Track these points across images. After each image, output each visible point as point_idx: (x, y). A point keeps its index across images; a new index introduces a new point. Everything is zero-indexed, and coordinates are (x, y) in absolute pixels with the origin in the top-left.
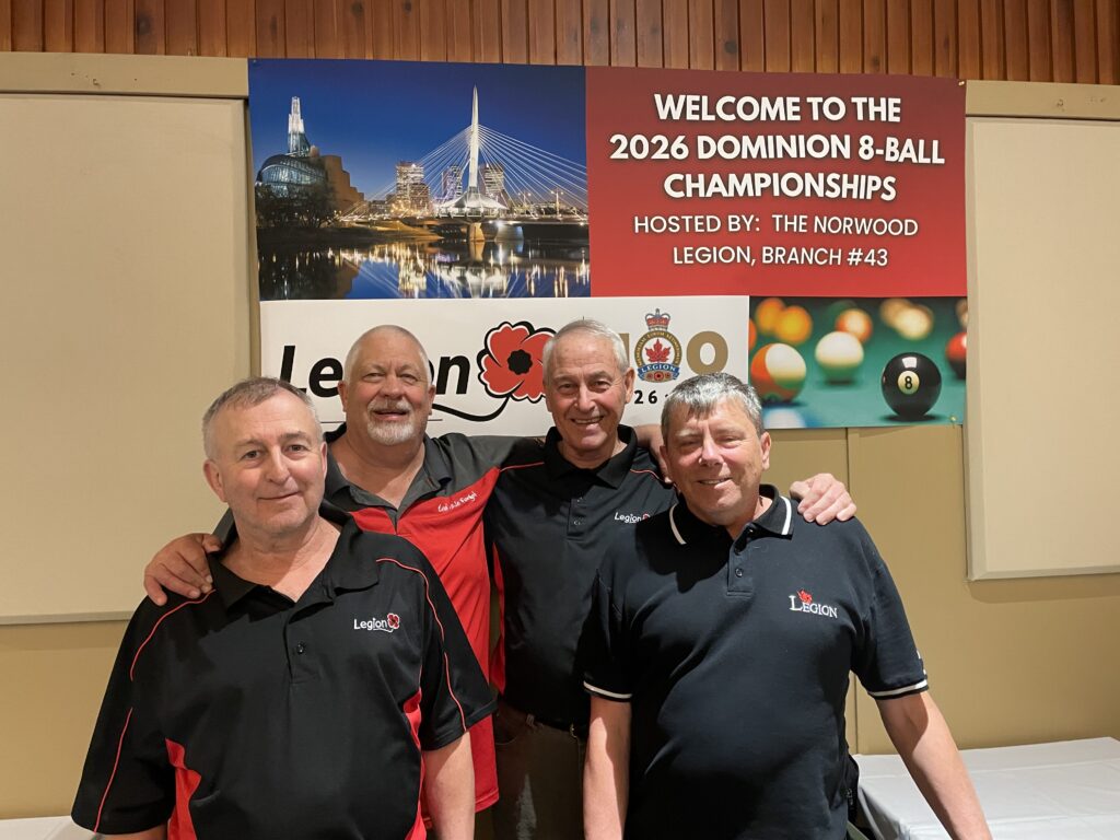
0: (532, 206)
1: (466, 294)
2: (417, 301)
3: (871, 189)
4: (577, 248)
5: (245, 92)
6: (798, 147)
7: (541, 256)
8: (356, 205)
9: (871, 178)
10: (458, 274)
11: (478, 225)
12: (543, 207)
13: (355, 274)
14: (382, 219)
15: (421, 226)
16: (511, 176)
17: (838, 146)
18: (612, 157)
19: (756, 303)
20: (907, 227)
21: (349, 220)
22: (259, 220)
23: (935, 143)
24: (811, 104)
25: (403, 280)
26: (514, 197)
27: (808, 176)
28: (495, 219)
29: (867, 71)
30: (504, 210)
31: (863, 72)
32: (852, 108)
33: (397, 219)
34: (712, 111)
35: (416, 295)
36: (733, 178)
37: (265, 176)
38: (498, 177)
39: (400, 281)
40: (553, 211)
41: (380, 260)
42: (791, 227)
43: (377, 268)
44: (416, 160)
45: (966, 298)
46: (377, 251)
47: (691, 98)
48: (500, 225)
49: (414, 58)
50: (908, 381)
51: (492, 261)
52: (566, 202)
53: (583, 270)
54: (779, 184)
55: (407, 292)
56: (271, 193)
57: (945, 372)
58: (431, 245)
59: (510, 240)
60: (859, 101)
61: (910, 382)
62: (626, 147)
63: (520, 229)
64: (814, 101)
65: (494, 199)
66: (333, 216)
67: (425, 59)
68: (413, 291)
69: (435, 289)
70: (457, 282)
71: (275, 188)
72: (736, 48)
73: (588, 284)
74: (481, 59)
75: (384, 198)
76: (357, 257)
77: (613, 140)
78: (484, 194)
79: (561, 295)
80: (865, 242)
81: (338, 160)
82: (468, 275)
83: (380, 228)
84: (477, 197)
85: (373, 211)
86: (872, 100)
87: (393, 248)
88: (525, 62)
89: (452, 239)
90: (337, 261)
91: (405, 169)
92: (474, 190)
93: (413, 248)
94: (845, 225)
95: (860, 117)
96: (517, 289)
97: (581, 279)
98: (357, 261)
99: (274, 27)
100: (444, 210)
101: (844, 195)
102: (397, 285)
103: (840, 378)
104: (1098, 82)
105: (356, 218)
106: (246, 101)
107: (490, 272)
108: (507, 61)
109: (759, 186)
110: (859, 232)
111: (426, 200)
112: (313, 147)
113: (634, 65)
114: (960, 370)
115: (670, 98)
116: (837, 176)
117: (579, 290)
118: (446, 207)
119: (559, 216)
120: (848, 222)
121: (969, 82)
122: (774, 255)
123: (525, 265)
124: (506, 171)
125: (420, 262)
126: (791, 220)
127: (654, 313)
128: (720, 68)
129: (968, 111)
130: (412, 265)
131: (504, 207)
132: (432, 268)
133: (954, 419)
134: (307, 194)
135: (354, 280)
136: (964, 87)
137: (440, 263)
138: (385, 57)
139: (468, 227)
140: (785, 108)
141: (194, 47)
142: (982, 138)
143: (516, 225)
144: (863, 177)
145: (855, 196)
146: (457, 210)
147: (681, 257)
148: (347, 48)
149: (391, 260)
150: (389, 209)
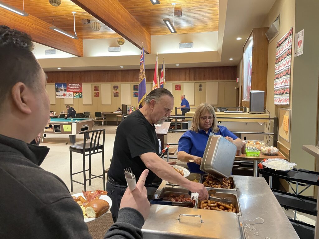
23: (81, 86)
42: (75, 89)
47: (71, 84)
59: (64, 90)
61: (80, 96)
76: (59, 91)
103: (77, 96)
110: (78, 89)
118: (61, 89)
128: (73, 82)
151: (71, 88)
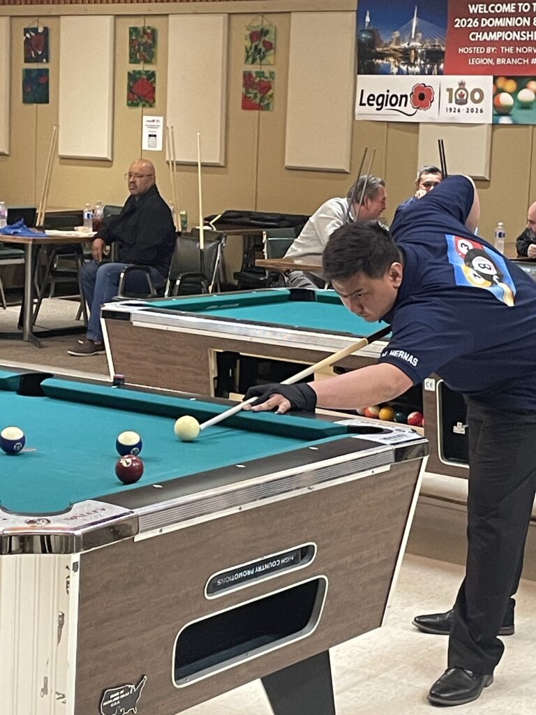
0: (429, 44)
1: (408, 74)
2: (395, 76)
4: (441, 58)
5: (357, 9)
6: (512, 22)
7: (430, 61)
8: (381, 45)
10: (406, 67)
12: (432, 44)
13: (380, 67)
14: (387, 49)
15: (398, 51)
16: (424, 34)
17: (525, 21)
18: (455, 27)
19: (495, 79)
21: (379, 49)
22: (358, 49)
24: (519, 6)
26: (424, 41)
27: (515, 33)
28: (418, 49)
30: (421, 46)
32: (532, 7)
33: (391, 49)
34: (487, 9)
36: (491, 34)
37: (360, 36)
38: (420, 35)
39: (391, 69)
40: (434, 46)
41: (386, 63)
42: (507, 51)
43: (385, 65)
44: (398, 30)
46: (385, 60)
47: (481, 5)
48: (419, 51)
51: (416, 63)
52: (439, 43)
53: (442, 66)
54: (504, 35)
59: (422, 56)
62: (460, 23)
63: (425, 53)
65: (418, 42)
66: (375, 48)
68: (394, 73)
69: (400, 72)
70: (406, 70)
71: (362, 40)
73: (442, 71)
75: (388, 43)
76: (380, 61)
77: (456, 21)
78: (416, 41)
79: (435, 74)
81: (378, 30)
82: (409, 68)
83: (386, 52)
84: (413, 42)
85: (385, 47)
87: (390, 59)
89: (405, 56)
90: (375, 63)
91: (394, 33)
93: (395, 59)
96: (422, 73)
97: (441, 69)
98: (380, 63)
103: (525, 106)
105: (381, 49)
106: (357, 11)
107: (415, 67)
109: (498, 37)
111: (399, 43)
112: (372, 26)
115: (474, 6)
117: (440, 73)
118: (405, 45)
119: (437, 48)
120: (530, 49)
122: (501, 61)
123: (425, 64)
125: (397, 63)
126: (507, 49)
127: (461, 81)
130: (394, 64)
132: (400, 65)
134: (369, 41)
135: (380, 69)
137: (402, 64)
139: (410, 52)
140: (510, 8)
143: (424, 51)
145: (532, 39)
146: (407, 46)
147: (471, 62)
149: (389, 62)
150: (389, 46)
151: (479, 43)
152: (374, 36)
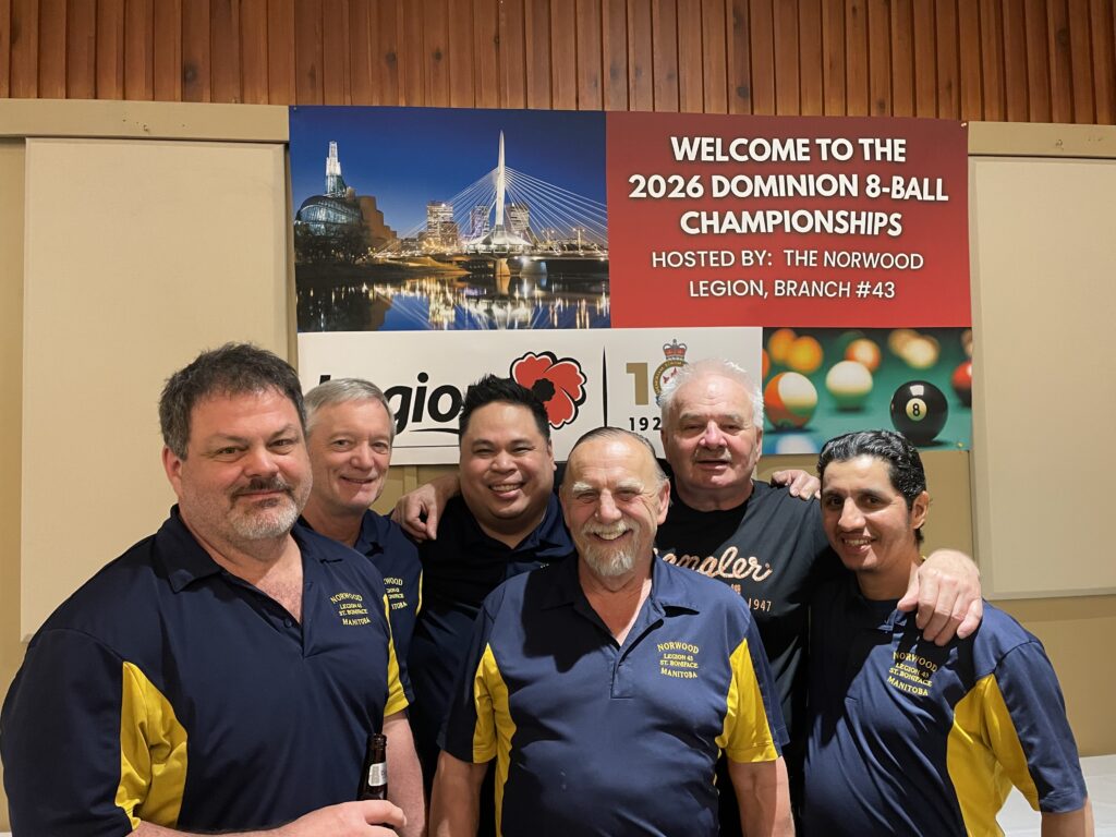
0: (555, 243)
1: (492, 326)
2: (446, 332)
3: (878, 225)
4: (599, 282)
5: (286, 137)
6: (807, 186)
7: (564, 290)
8: (388, 242)
9: (878, 215)
10: (486, 307)
11: (504, 261)
12: (566, 243)
13: (387, 307)
14: (413, 255)
15: (451, 262)
16: (536, 215)
17: (845, 184)
18: (631, 196)
19: (768, 333)
20: (913, 261)
21: (383, 256)
22: (297, 256)
23: (939, 181)
24: (820, 145)
25: (434, 314)
26: (539, 234)
27: (818, 213)
28: (520, 255)
29: (873, 114)
30: (528, 247)
31: (869, 114)
32: (859, 149)
33: (428, 255)
34: (725, 152)
35: (445, 327)
36: (746, 215)
37: (304, 215)
38: (523, 216)
39: (430, 314)
40: (575, 247)
41: (411, 294)
42: (801, 262)
43: (409, 302)
44: (446, 200)
45: (970, 328)
46: (408, 286)
47: (706, 140)
48: (525, 261)
49: (444, 105)
50: (916, 408)
51: (517, 295)
52: (587, 239)
53: (604, 303)
54: (790, 221)
55: (436, 324)
56: (308, 232)
57: (951, 400)
58: (460, 280)
59: (534, 275)
60: (866, 142)
61: (918, 409)
62: (644, 186)
63: (543, 265)
64: (823, 142)
65: (519, 236)
66: (367, 252)
67: (454, 105)
68: (442, 323)
69: (463, 321)
70: (484, 315)
71: (314, 227)
72: (748, 93)
73: (609, 316)
74: (507, 105)
75: (415, 236)
76: (390, 291)
77: (632, 180)
78: (510, 232)
79: (583, 326)
80: (874, 275)
81: (372, 200)
82: (495, 308)
83: (411, 264)
84: (503, 234)
85: (405, 248)
86: (878, 141)
87: (424, 283)
88: (548, 108)
89: (480, 274)
90: (371, 295)
91: (435, 209)
92: (500, 228)
93: (443, 283)
94: (854, 260)
95: (867, 157)
96: (541, 321)
97: (601, 311)
98: (389, 296)
99: (312, 75)
100: (472, 247)
101: (853, 231)
102: (428, 317)
103: (850, 406)
104: (1095, 122)
105: (389, 255)
106: (287, 145)
108: (531, 107)
109: (771, 223)
110: (867, 265)
111: (455, 238)
112: (349, 188)
113: (651, 110)
114: (965, 398)
115: (686, 140)
116: (846, 214)
117: (599, 321)
119: (581, 252)
120: (856, 257)
121: (970, 123)
122: (785, 288)
123: (548, 299)
124: (531, 210)
125: (449, 296)
126: (802, 254)
127: (672, 344)
128: (733, 112)
129: (970, 151)
130: (441, 300)
131: (527, 244)
132: (461, 301)
133: (960, 445)
134: (343, 233)
135: (387, 313)
136: (966, 127)
137: (468, 297)
138: (417, 103)
139: (495, 263)
140: (794, 149)
141: (238, 95)
142: (983, 176)
143: (540, 261)
144: (870, 214)
145: (863, 232)
146: (484, 247)
147: (697, 290)
148: (382, 95)
149: (422, 294)
150: (420, 246)
151: (711, 240)
152: (362, 217)
